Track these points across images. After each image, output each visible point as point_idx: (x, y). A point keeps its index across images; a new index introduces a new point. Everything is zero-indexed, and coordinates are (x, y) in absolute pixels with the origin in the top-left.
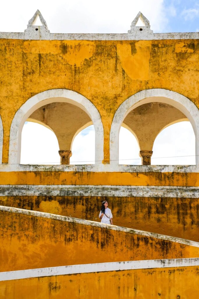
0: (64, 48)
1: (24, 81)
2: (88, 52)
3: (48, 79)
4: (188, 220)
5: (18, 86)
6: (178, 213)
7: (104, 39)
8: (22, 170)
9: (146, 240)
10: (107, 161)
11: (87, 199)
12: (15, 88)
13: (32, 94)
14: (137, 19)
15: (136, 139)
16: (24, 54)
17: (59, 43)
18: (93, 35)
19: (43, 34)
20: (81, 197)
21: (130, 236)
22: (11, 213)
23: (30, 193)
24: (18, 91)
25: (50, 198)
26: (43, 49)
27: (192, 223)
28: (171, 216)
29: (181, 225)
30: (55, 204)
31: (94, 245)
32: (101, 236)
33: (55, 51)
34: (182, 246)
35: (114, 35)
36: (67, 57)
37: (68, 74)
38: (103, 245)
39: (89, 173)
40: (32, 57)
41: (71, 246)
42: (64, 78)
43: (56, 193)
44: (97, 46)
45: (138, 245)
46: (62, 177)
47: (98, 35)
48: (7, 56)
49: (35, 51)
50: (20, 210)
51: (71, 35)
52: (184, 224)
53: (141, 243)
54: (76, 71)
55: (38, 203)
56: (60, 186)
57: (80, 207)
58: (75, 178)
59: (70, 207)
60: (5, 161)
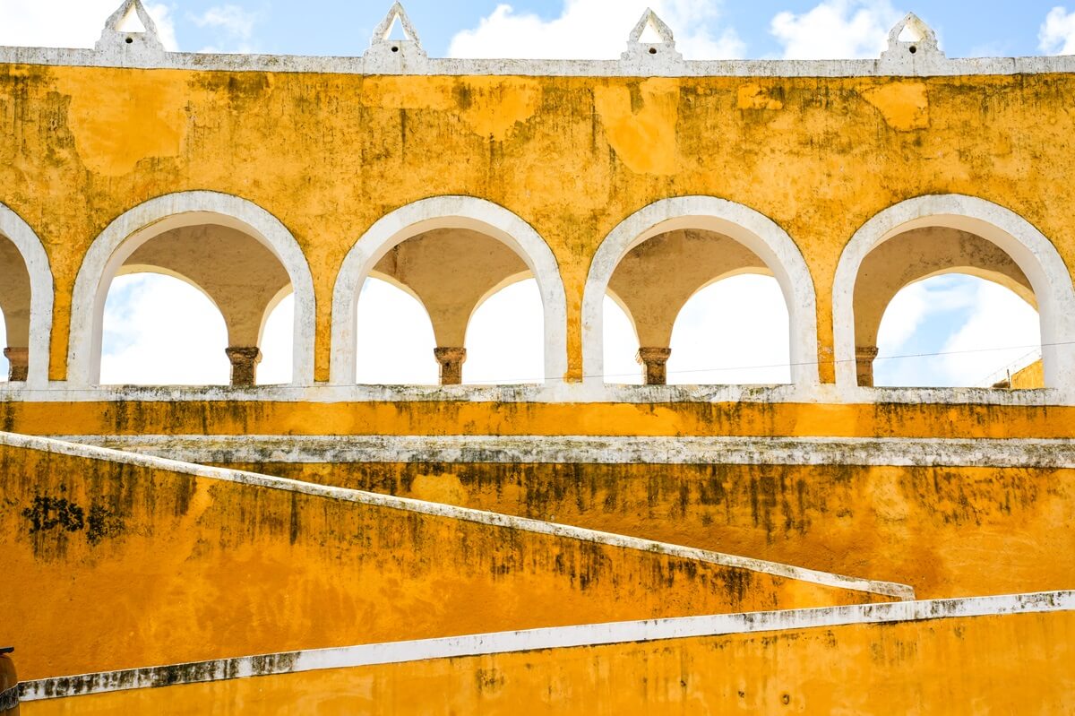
0: (464, 95)
1: (365, 177)
2: (523, 105)
3: (425, 172)
4: (778, 519)
5: (349, 189)
6: (755, 502)
7: (562, 72)
8: (364, 397)
9: (690, 567)
10: (575, 375)
11: (530, 470)
12: (343, 193)
13: (385, 210)
14: (642, 25)
15: (630, 320)
16: (364, 110)
17: (451, 84)
18: (534, 64)
19: (410, 61)
20: (516, 466)
21: (652, 560)
22: (357, 504)
23: (387, 456)
24: (351, 201)
25: (438, 469)
26: (412, 97)
27: (788, 525)
28: (735, 510)
29: (762, 532)
30: (449, 482)
31: (564, 580)
32: (580, 561)
33: (440, 102)
34: (777, 581)
35: (587, 63)
36: (470, 116)
37: (475, 159)
38: (585, 582)
39: (530, 405)
40: (385, 117)
41: (506, 584)
42: (464, 169)
43: (451, 455)
44: (546, 91)
45: (671, 581)
46: (465, 415)
47: (548, 62)
48: (322, 115)
49: (391, 103)
50: (365, 496)
51: (480, 63)
52: (769, 527)
53: (679, 576)
54: (494, 150)
55: (408, 480)
56: (461, 439)
57: (512, 490)
58: (497, 418)
59: (488, 490)
60: (322, 376)
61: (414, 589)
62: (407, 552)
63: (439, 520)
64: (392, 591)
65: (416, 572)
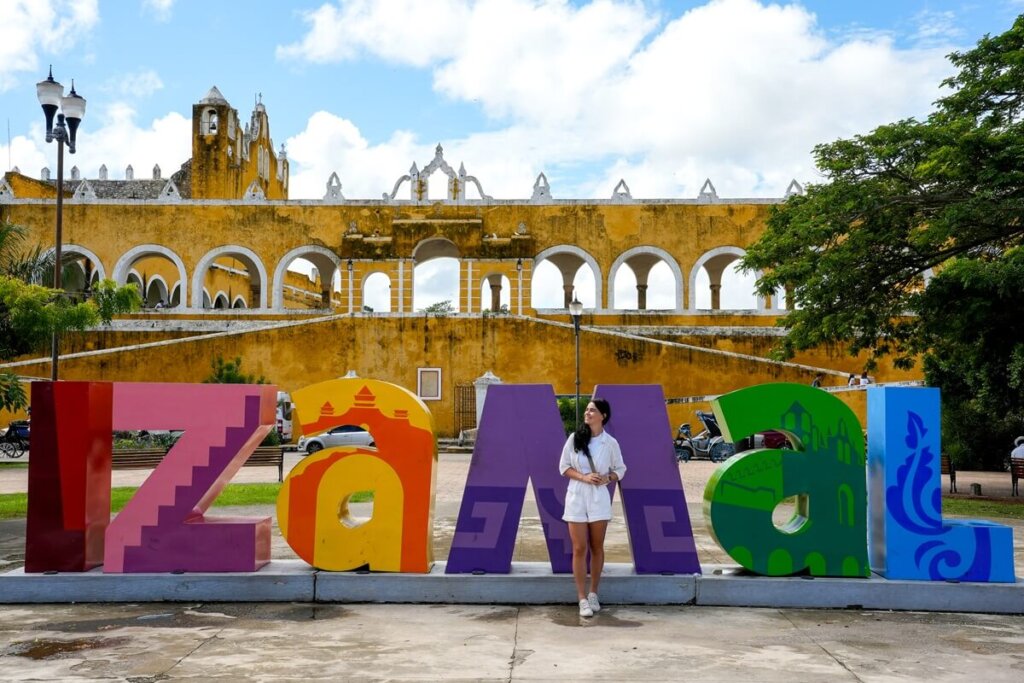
0: (731, 211)
1: (698, 240)
2: (751, 215)
3: (718, 238)
4: (835, 354)
5: (693, 244)
6: (827, 349)
7: (765, 203)
8: (699, 314)
9: (808, 372)
10: (769, 307)
11: (754, 338)
12: (691, 245)
13: (705, 251)
14: (791, 186)
16: (698, 217)
17: (727, 207)
18: (755, 200)
19: (713, 200)
20: (750, 337)
21: (796, 370)
23: (709, 333)
24: (695, 249)
25: (725, 337)
26: (714, 212)
27: (838, 356)
28: (821, 351)
29: (829, 358)
30: (728, 342)
31: (770, 376)
32: (775, 370)
33: (723, 214)
34: (834, 376)
36: (733, 218)
37: (735, 233)
38: (776, 376)
39: (754, 316)
40: (705, 220)
41: (753, 377)
42: (732, 236)
43: (729, 333)
44: (759, 209)
45: (802, 376)
46: (733, 319)
47: (760, 199)
48: (684, 219)
49: (707, 214)
50: (702, 349)
51: (737, 200)
52: (832, 356)
53: (805, 375)
54: (741, 230)
55: (715, 341)
56: (732, 328)
57: (749, 344)
58: (743, 321)
59: (741, 345)
60: (686, 307)
61: (726, 378)
62: (724, 367)
63: (733, 358)
64: (720, 378)
65: (726, 373)
